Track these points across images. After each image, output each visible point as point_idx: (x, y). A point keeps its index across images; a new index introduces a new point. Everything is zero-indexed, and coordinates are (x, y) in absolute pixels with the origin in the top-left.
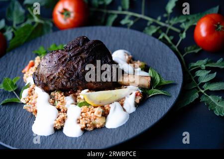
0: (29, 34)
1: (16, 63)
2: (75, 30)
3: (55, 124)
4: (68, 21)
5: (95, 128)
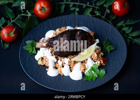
4: (43, 14)
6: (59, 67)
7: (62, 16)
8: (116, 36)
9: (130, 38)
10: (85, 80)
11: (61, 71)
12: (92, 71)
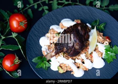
6: (80, 65)
7: (39, 21)
8: (96, 12)
9: (105, 8)
10: (108, 63)
11: (85, 68)
12: (108, 52)
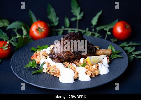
0: (22, 42)
1: (24, 56)
2: (46, 38)
3: (75, 76)
4: (40, 35)
5: (95, 76)
